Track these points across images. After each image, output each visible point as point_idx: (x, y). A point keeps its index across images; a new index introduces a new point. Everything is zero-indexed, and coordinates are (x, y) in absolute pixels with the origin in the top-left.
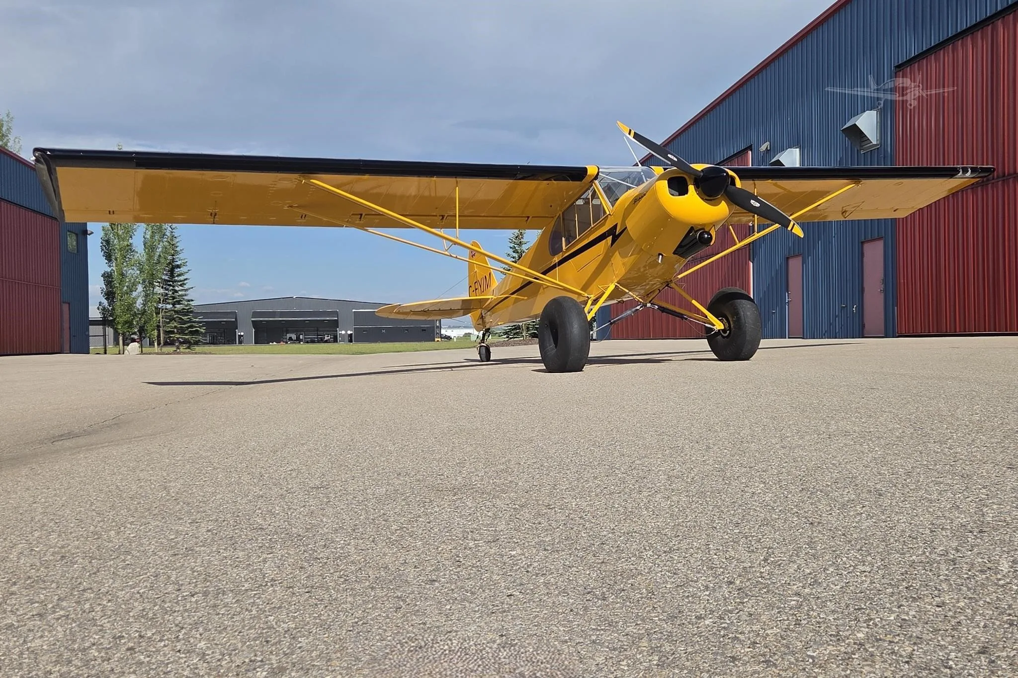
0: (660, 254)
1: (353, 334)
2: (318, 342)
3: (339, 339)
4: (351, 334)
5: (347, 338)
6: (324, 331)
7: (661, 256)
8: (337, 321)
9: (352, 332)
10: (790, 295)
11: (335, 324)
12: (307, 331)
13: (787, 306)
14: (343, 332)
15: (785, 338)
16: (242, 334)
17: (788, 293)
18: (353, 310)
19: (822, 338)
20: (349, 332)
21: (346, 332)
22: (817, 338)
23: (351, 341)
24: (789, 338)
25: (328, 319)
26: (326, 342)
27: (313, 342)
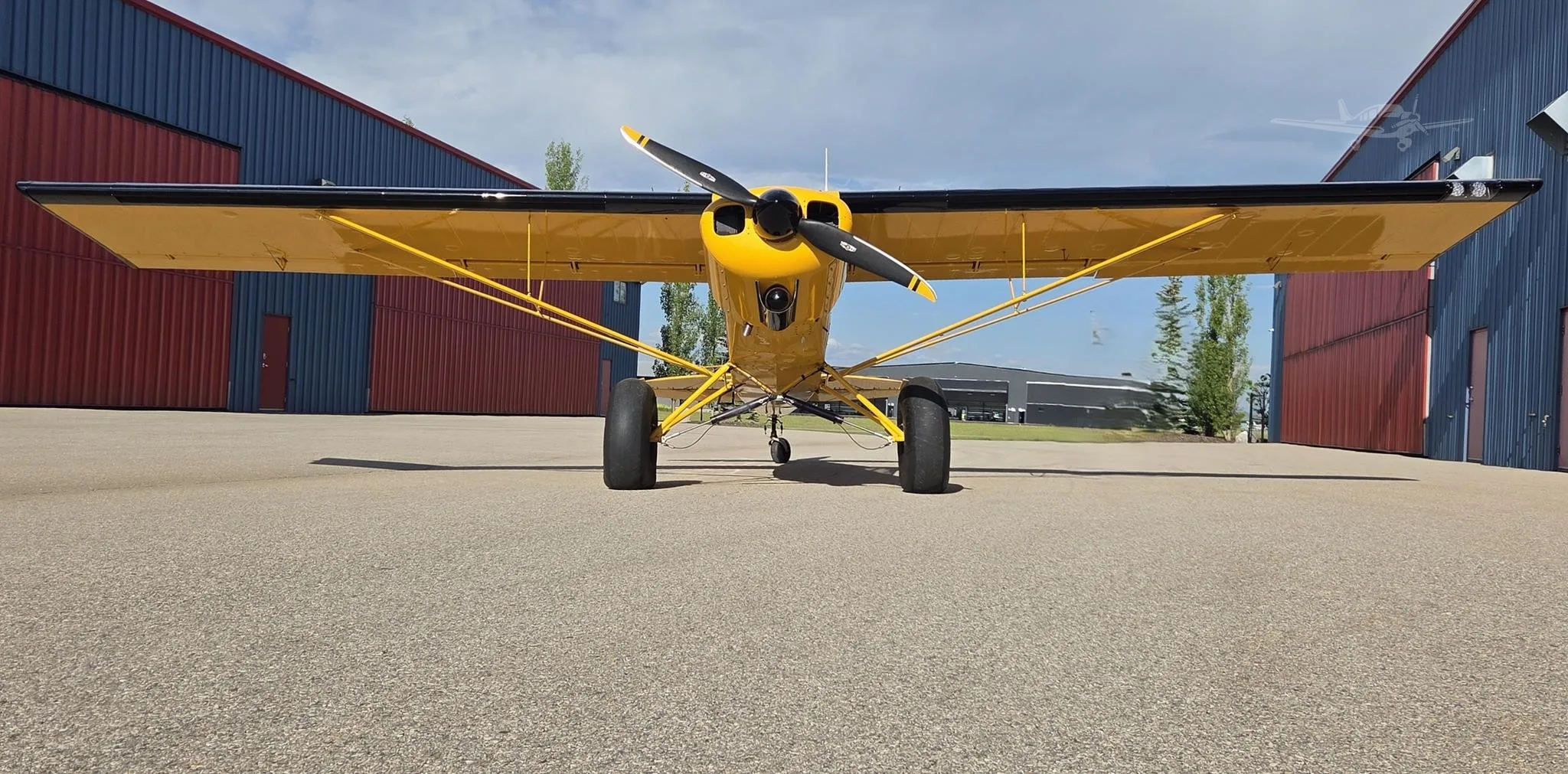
0: (747, 324)
1: (1025, 415)
2: (984, 420)
3: (1008, 417)
4: (1023, 413)
5: (1017, 418)
6: (991, 407)
7: (748, 326)
8: (1006, 395)
9: (1024, 410)
10: (1473, 392)
11: (1003, 399)
12: (972, 406)
13: (1467, 410)
14: (1013, 410)
15: (1462, 460)
16: (893, 405)
17: (1470, 389)
18: (1028, 383)
19: (1505, 466)
20: (1021, 410)
21: (1017, 410)
22: (1499, 466)
23: (1022, 421)
24: (1468, 461)
25: (995, 391)
26: (994, 420)
27: (977, 419)
